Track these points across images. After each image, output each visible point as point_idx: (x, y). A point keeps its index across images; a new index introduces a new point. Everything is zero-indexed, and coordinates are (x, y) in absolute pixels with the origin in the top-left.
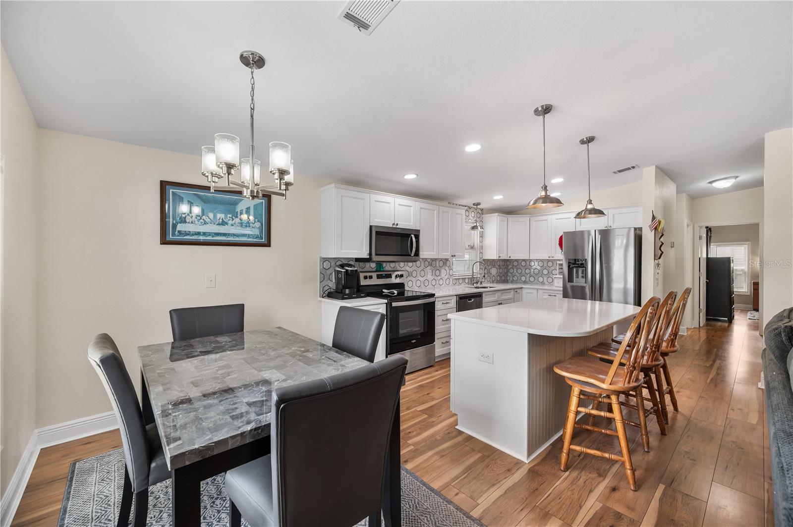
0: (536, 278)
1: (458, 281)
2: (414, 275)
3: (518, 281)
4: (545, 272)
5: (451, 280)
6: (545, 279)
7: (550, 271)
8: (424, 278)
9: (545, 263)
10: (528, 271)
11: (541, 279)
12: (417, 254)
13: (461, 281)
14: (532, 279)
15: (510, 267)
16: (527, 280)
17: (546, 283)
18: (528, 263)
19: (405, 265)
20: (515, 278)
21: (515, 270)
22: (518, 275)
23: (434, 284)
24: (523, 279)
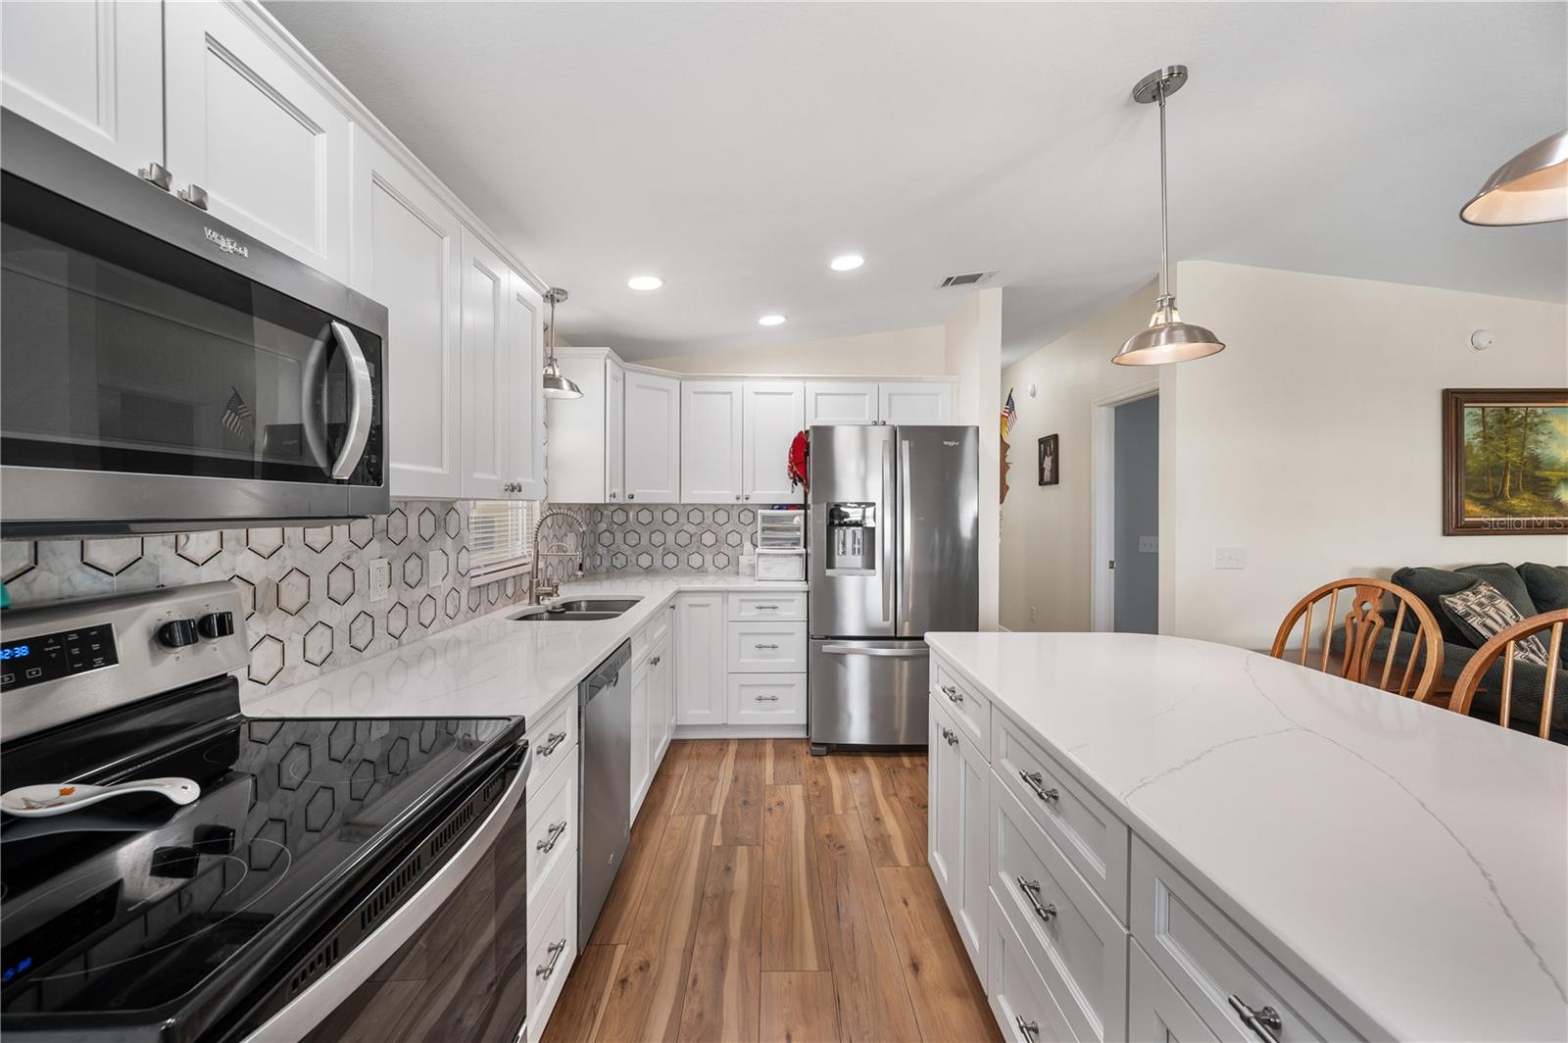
0: (683, 557)
1: (484, 594)
2: (292, 596)
3: (629, 568)
4: (709, 539)
5: (464, 593)
6: (709, 558)
7: (722, 535)
8: (353, 607)
9: (708, 514)
10: (657, 538)
11: (696, 560)
12: (372, 469)
13: (493, 593)
14: (671, 561)
15: (603, 526)
16: (658, 563)
17: (712, 569)
18: (658, 514)
19: (229, 545)
20: (620, 561)
21: (619, 536)
22: (628, 551)
23: (396, 625)
24: (645, 561)
